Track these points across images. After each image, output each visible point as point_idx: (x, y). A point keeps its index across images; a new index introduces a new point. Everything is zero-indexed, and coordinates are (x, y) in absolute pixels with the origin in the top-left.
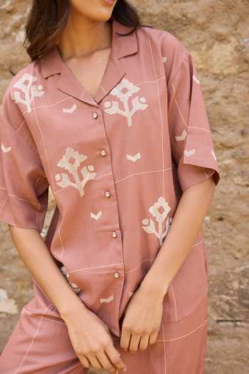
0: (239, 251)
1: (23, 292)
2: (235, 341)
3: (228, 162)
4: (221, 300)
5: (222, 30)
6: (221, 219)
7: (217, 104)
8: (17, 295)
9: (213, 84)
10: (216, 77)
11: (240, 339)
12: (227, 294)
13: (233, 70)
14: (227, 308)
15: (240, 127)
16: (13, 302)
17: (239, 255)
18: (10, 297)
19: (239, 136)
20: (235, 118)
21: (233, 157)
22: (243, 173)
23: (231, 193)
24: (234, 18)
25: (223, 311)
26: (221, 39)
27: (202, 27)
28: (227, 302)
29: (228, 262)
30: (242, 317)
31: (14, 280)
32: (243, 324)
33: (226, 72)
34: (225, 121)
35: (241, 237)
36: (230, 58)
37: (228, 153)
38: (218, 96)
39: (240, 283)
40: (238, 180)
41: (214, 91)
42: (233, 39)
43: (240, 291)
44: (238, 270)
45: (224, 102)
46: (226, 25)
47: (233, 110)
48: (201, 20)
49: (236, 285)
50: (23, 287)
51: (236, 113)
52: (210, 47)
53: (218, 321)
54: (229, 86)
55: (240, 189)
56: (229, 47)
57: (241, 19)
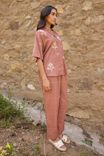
0: (83, 74)
1: (36, 85)
2: (82, 94)
3: (79, 54)
4: (79, 85)
5: (77, 26)
6: (79, 67)
7: (77, 42)
9: (76, 38)
10: (77, 36)
11: (83, 93)
12: (80, 83)
13: (80, 34)
14: (80, 86)
15: (82, 47)
17: (82, 75)
18: (33, 86)
19: (82, 49)
20: (81, 45)
21: (81, 53)
22: (83, 57)
24: (80, 23)
26: (78, 28)
27: (74, 26)
29: (80, 76)
30: (84, 88)
32: (84, 90)
33: (79, 35)
34: (79, 45)
35: (83, 71)
36: (80, 32)
37: (80, 52)
38: (77, 40)
39: (83, 81)
41: (76, 39)
42: (80, 28)
43: (83, 82)
44: (82, 78)
45: (78, 41)
46: (78, 25)
47: (80, 43)
48: (73, 24)
49: (82, 81)
50: (36, 84)
51: (81, 44)
52: (75, 30)
53: (78, 89)
54: (79, 38)
55: (83, 60)
56: (79, 30)
57: (82, 24)
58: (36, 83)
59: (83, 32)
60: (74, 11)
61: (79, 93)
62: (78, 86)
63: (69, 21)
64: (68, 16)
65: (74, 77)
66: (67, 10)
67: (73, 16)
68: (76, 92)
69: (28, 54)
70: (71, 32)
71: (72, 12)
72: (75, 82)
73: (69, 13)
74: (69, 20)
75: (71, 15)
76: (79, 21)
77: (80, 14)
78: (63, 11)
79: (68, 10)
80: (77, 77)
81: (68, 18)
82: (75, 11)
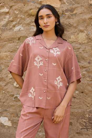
0: (89, 104)
1: (14, 118)
2: (87, 136)
3: (84, 72)
4: (82, 121)
5: (81, 28)
6: (82, 93)
7: (81, 53)
8: (12, 119)
9: (79, 46)
10: (80, 44)
11: (89, 135)
12: (85, 119)
13: (86, 42)
14: (84, 124)
15: (88, 61)
16: (10, 122)
17: (89, 105)
18: (9, 120)
19: (88, 64)
20: (86, 58)
21: (86, 71)
22: (89, 77)
23: (85, 83)
24: (86, 24)
25: (83, 125)
26: (82, 31)
27: (75, 28)
28: (85, 122)
29: (85, 108)
30: (90, 127)
31: (11, 114)
32: (90, 130)
33: (83, 42)
34: (83, 59)
35: (89, 99)
36: (85, 38)
37: (84, 69)
38: (81, 50)
39: (89, 115)
40: (88, 79)
41: (79, 48)
42: (85, 31)
43: (89, 118)
44: (88, 110)
45: (83, 52)
46: (83, 27)
47: (86, 55)
48: (75, 25)
49: (87, 116)
50: (14, 116)
51: (87, 56)
52: (78, 34)
53: (81, 129)
54: (84, 47)
55: (89, 82)
56: (84, 34)
57: (88, 25)
58: (12, 115)
59: (90, 39)
60: (76, 5)
61: (82, 135)
62: (80, 123)
63: (69, 20)
64: (67, 12)
65: (75, 108)
66: (66, 3)
67: (74, 12)
68: (77, 133)
69: (3, 67)
70: (72, 37)
71: (74, 6)
72: (75, 116)
73: (69, 7)
74: (69, 18)
75: (72, 10)
76: (84, 21)
77: (85, 10)
78: (60, 3)
79: (68, 3)
80: (80, 108)
81: (67, 16)
82: (79, 5)
